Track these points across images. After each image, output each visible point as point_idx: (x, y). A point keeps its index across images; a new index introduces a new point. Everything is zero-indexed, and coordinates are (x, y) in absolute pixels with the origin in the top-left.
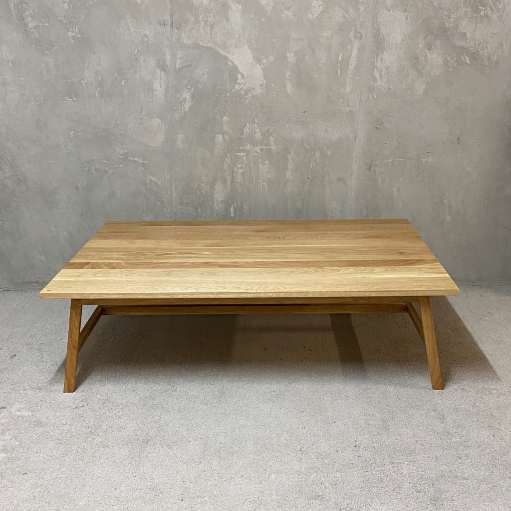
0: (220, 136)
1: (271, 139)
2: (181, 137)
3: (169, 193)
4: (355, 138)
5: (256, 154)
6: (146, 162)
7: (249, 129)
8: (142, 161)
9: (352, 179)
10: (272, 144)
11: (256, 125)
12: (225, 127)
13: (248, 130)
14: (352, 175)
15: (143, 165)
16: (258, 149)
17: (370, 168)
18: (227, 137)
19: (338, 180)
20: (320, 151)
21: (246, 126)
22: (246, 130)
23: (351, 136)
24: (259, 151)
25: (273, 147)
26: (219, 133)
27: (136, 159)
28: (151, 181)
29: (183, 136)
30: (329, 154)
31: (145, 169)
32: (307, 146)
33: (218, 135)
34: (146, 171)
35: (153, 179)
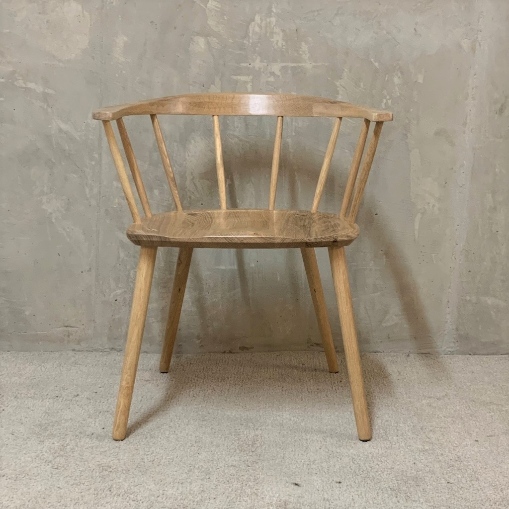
0: (201, 41)
1: (304, 47)
2: (121, 40)
3: (96, 156)
4: (473, 49)
5: (272, 79)
6: (50, 91)
7: (260, 27)
8: (42, 89)
9: (464, 132)
10: (306, 57)
11: (273, 20)
12: (211, 23)
13: (257, 29)
14: (465, 124)
15: (45, 97)
16: (276, 68)
17: (501, 111)
18: (214, 41)
19: (438, 133)
20: (402, 73)
21: (253, 20)
22: (254, 28)
23: (466, 44)
24: (278, 73)
25: (308, 65)
26: (198, 34)
27: (31, 85)
28: (60, 130)
29: (125, 38)
30: (421, 81)
31: (48, 105)
32: (376, 64)
33: (195, 38)
34: (49, 110)
35: (64, 126)
